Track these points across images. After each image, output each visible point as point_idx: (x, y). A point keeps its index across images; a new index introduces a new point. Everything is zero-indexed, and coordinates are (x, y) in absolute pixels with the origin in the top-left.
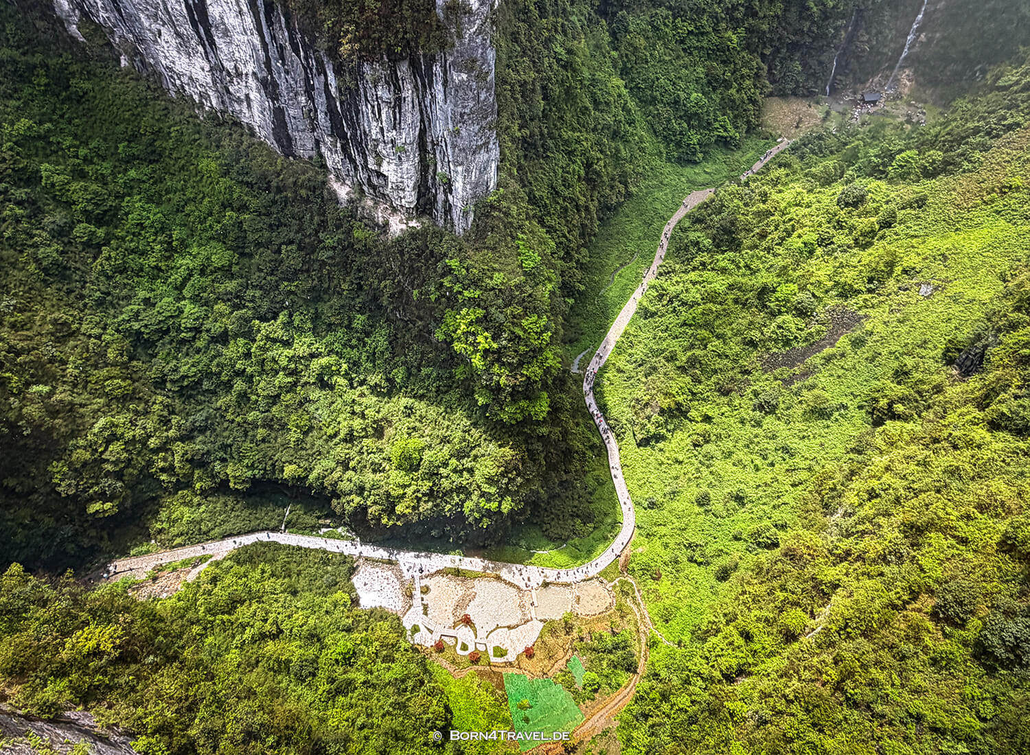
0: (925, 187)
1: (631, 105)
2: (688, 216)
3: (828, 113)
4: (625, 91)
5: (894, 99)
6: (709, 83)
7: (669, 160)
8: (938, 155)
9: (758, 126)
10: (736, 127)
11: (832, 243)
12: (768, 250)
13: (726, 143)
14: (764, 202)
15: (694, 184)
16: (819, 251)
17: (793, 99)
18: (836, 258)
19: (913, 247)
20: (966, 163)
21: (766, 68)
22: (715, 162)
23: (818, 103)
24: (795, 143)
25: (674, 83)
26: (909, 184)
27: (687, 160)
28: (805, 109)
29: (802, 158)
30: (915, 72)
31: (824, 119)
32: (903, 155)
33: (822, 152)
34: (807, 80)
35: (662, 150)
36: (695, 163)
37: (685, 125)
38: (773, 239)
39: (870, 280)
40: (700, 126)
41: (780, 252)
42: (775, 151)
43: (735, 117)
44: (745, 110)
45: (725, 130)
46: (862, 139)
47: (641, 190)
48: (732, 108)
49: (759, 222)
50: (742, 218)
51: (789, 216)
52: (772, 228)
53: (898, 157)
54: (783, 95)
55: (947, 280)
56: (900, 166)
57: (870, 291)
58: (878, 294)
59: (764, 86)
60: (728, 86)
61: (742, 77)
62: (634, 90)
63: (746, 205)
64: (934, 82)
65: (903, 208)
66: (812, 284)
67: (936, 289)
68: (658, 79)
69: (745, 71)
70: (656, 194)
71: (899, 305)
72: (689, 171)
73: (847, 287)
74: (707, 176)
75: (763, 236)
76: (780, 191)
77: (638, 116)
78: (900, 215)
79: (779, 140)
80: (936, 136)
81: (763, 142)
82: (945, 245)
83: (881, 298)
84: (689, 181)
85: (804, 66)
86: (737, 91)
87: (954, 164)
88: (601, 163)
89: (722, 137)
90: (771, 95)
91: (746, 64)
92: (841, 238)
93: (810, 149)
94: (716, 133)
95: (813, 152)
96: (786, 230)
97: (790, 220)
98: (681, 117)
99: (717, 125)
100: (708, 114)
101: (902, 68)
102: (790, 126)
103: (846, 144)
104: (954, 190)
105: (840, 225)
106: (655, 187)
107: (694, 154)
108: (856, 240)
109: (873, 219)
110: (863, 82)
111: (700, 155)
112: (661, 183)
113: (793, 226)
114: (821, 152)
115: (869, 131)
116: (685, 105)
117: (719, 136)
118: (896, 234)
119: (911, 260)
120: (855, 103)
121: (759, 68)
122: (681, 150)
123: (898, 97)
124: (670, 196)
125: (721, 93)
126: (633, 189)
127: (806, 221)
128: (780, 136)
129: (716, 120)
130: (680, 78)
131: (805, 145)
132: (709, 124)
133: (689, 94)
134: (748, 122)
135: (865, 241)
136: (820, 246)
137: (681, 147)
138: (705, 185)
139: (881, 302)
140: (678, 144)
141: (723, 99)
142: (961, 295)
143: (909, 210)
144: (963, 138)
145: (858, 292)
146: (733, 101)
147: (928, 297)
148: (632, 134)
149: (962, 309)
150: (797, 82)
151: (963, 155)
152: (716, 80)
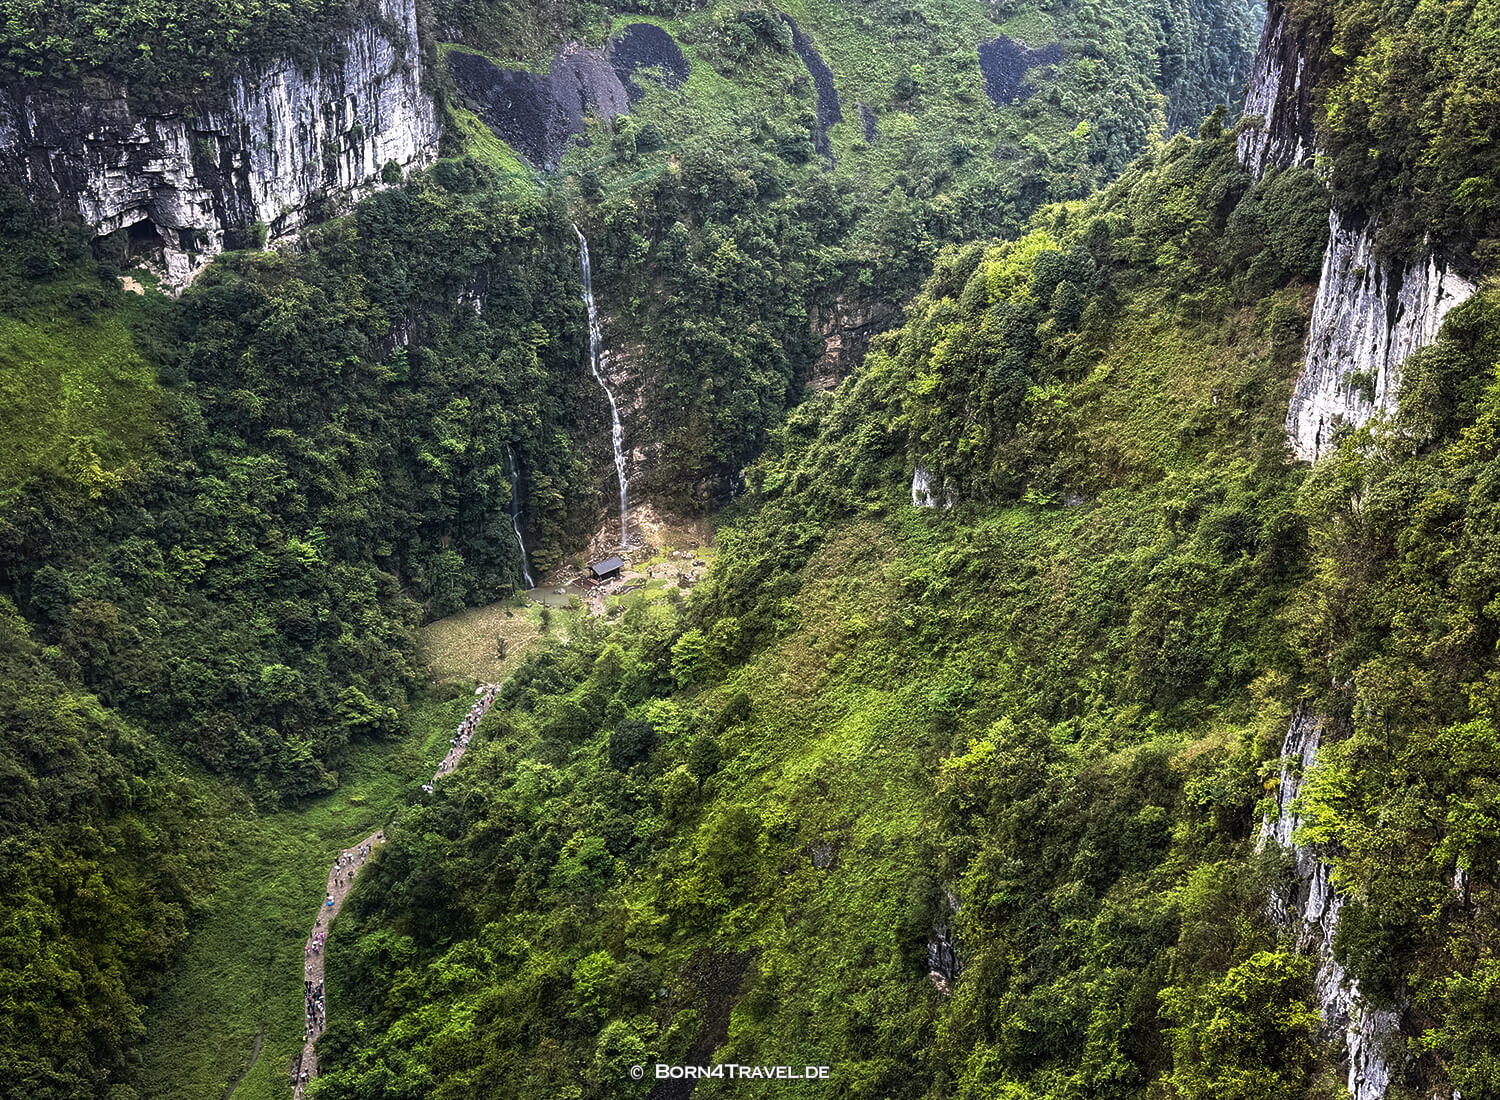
0: (739, 681)
1: (131, 733)
2: (349, 906)
3: (545, 616)
4: (101, 714)
5: (645, 557)
6: (292, 639)
7: (264, 810)
8: (731, 624)
9: (429, 679)
10: (383, 698)
11: (636, 840)
12: (530, 903)
13: (374, 734)
14: (484, 816)
15: (336, 837)
16: (620, 865)
17: (473, 614)
18: (655, 864)
19: (767, 789)
20: (779, 622)
21: (394, 578)
22: (369, 777)
23: (521, 605)
24: (507, 686)
25: (215, 664)
26: (714, 686)
27: (302, 794)
28: (502, 622)
29: (530, 707)
30: (654, 508)
31: (544, 628)
32: (682, 642)
33: (560, 685)
34: (483, 575)
35: (242, 796)
36: (324, 795)
37: (272, 732)
38: (528, 880)
39: (727, 878)
40: (305, 722)
41: (550, 899)
42: (477, 712)
43: (373, 680)
44: (387, 663)
45: (363, 711)
46: (618, 639)
47: (224, 897)
48: (357, 668)
49: (490, 858)
50: (451, 865)
51: (538, 824)
52: (518, 859)
53: (675, 649)
54: (446, 611)
55: (846, 824)
56: (685, 662)
57: (736, 900)
58: (753, 899)
59: (406, 610)
60: (330, 631)
61: (355, 607)
62: (130, 705)
63: (452, 836)
64: (693, 514)
65: (721, 730)
66: (631, 935)
67: (836, 846)
68: (174, 667)
69: (354, 596)
70: (263, 891)
71: (795, 903)
72: (320, 816)
73: (696, 912)
74: (363, 810)
75: (506, 882)
76: (509, 783)
77: (158, 751)
78: (721, 742)
79: (479, 691)
80: (716, 595)
81: (448, 707)
82: (812, 764)
83: (762, 905)
84: (325, 835)
85: (466, 554)
86: (357, 635)
87: (762, 629)
88: (97, 878)
89: (362, 725)
90: (430, 619)
91: (351, 584)
92: (649, 824)
93: (537, 686)
94: (344, 723)
95: (544, 690)
96: (543, 853)
97: (544, 829)
98: (257, 720)
99: (340, 708)
100: (311, 693)
101: (632, 507)
102: (488, 660)
103: (594, 657)
104: (783, 670)
106: (255, 874)
107: (316, 777)
108: (672, 816)
109: (681, 769)
110: (583, 548)
111: (331, 776)
112: (265, 862)
113: (552, 839)
114: (556, 685)
116: (255, 696)
117: (352, 727)
118: (731, 778)
119: (774, 814)
120: (584, 584)
121: (383, 584)
122: (283, 782)
123: (649, 552)
124: (295, 882)
125: (323, 650)
126: (204, 902)
128: (477, 683)
129: (334, 700)
130: (223, 650)
131: (526, 683)
132: (323, 712)
133: (256, 673)
134: (403, 681)
135: (686, 808)
136: (616, 855)
137: (281, 775)
138: (363, 829)
139: (765, 912)
140: (274, 773)
141: (332, 658)
142: (877, 839)
143: (731, 731)
145: (720, 910)
146: (356, 654)
147: (833, 867)
148: (158, 792)
150: (467, 584)
151: (765, 610)
152: (305, 630)
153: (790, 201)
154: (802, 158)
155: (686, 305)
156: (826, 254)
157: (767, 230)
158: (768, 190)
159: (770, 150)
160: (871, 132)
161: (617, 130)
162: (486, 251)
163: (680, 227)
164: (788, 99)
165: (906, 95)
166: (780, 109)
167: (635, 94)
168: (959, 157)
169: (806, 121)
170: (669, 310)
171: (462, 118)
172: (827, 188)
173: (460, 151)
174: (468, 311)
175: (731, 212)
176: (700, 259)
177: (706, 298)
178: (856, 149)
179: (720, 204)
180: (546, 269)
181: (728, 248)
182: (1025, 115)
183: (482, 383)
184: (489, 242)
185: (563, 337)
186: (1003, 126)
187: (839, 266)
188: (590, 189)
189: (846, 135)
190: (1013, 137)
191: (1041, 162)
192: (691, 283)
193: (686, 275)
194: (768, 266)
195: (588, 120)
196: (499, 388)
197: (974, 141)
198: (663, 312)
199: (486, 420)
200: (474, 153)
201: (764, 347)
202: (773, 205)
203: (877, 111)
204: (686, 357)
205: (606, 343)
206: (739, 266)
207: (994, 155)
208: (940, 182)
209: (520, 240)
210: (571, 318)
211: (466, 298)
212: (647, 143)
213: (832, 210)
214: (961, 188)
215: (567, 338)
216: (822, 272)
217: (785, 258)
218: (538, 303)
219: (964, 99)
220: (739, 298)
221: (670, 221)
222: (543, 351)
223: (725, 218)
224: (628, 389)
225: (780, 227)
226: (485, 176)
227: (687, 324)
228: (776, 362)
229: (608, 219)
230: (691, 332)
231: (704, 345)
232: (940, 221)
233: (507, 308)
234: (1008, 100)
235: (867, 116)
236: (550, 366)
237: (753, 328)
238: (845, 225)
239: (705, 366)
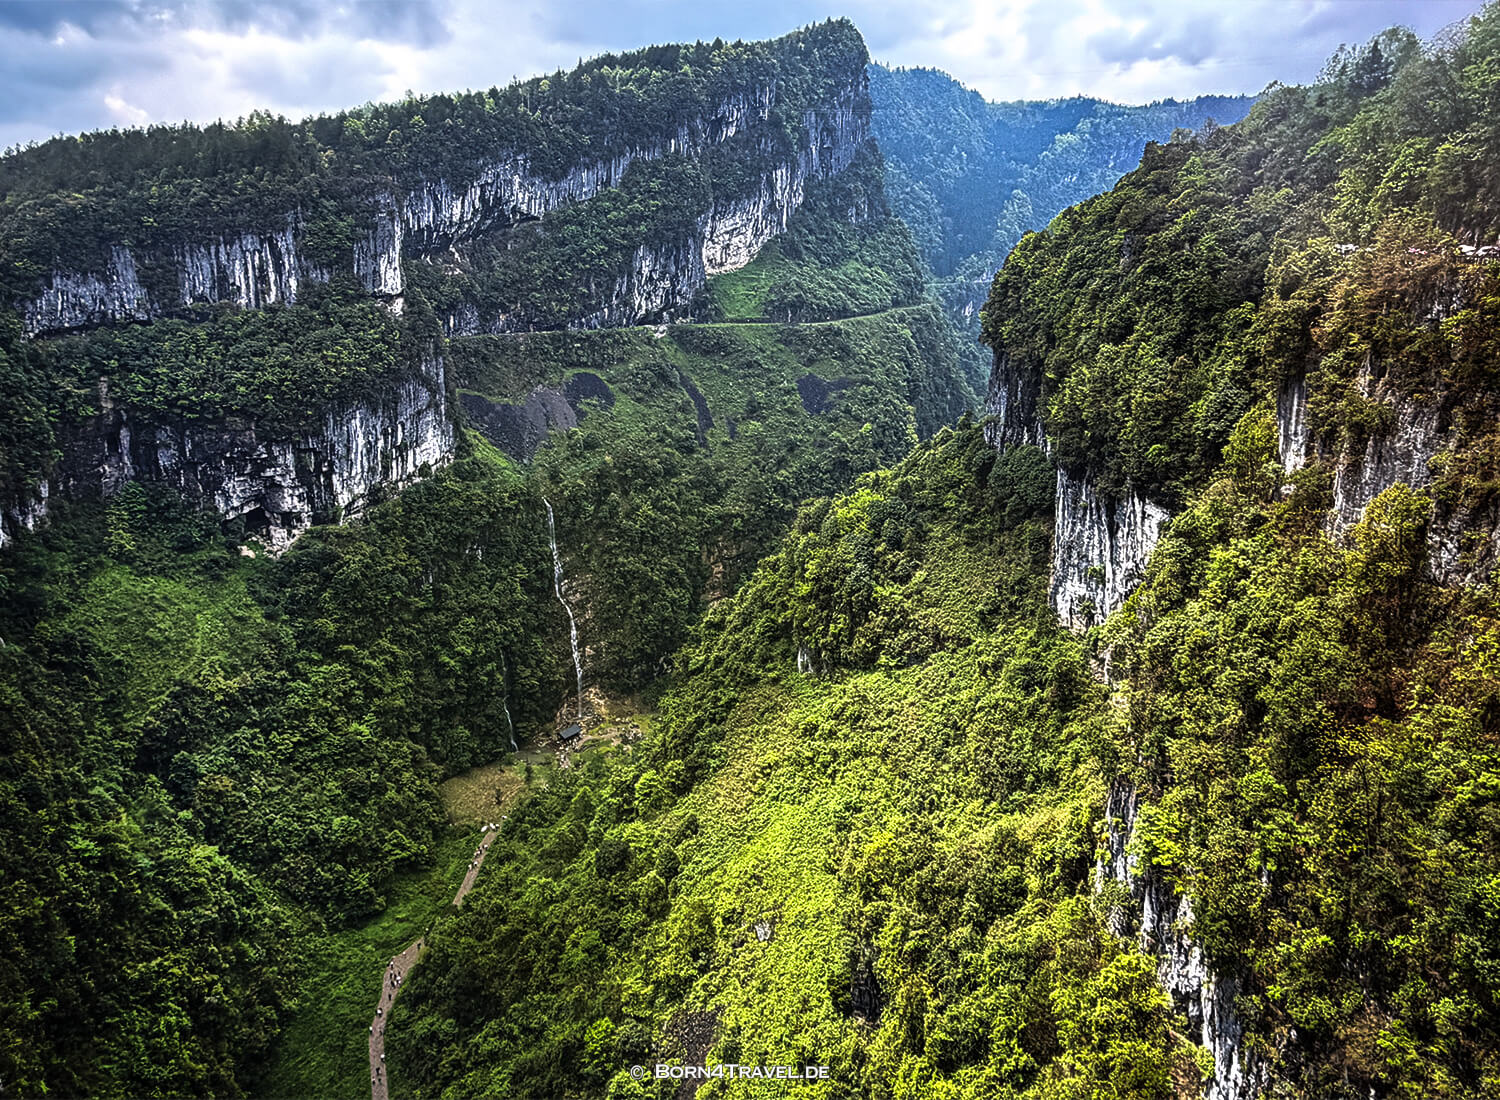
0: (684, 808)
1: (240, 874)
2: (400, 1001)
3: (529, 770)
4: (220, 860)
5: (596, 724)
6: (352, 797)
7: (333, 929)
8: (676, 764)
9: (447, 823)
10: (417, 838)
11: (622, 930)
12: (544, 986)
13: (412, 867)
14: (504, 922)
15: (388, 947)
16: (611, 951)
17: (476, 772)
18: (637, 949)
19: (717, 884)
20: (711, 761)
21: (422, 748)
22: (408, 900)
23: (510, 763)
24: (507, 823)
25: (300, 818)
26: (667, 811)
27: (361, 914)
28: (497, 777)
29: (524, 838)
30: (601, 688)
31: (529, 780)
32: (642, 780)
33: (546, 820)
34: (483, 743)
35: (317, 918)
36: (378, 915)
37: (339, 867)
38: (542, 968)
39: (695, 955)
40: (363, 859)
41: (560, 981)
42: (486, 842)
43: (410, 825)
44: (419, 811)
45: (404, 848)
46: (586, 783)
47: (305, 999)
48: (399, 817)
49: (511, 953)
50: (482, 960)
51: (547, 924)
52: (533, 952)
53: (637, 786)
54: (461, 772)
55: (777, 906)
56: (646, 795)
57: (703, 970)
58: (715, 968)
59: (430, 772)
60: (380, 790)
61: (396, 771)
62: (237, 855)
63: (480, 938)
64: (628, 691)
65: (678, 843)
66: (627, 1004)
67: (773, 923)
68: (271, 822)
69: (395, 763)
70: (335, 993)
71: (746, 969)
72: (372, 931)
73: (672, 982)
74: (406, 925)
75: (525, 971)
76: (518, 896)
77: (258, 887)
78: (679, 851)
79: (484, 829)
80: (663, 745)
81: (463, 841)
82: (748, 862)
83: (722, 972)
84: (378, 946)
85: (471, 728)
86: (398, 792)
87: (700, 767)
88: (219, 988)
89: (403, 859)
90: (445, 778)
91: (393, 754)
92: (631, 918)
93: (529, 822)
94: (391, 858)
95: (534, 824)
96: (553, 946)
97: (551, 928)
98: (329, 860)
99: (387, 847)
100: (367, 837)
101: (585, 688)
102: (489, 805)
103: (569, 798)
104: (718, 795)
105: (616, 903)
106: (328, 980)
107: (371, 901)
108: (647, 911)
109: (653, 874)
110: (552, 719)
111: (381, 900)
112: (336, 969)
113: (558, 934)
114: (543, 820)
115: (589, 770)
116: (328, 840)
117: (396, 861)
118: (689, 878)
119: (725, 902)
120: (554, 746)
121: (414, 753)
122: (347, 906)
123: (598, 720)
124: (358, 983)
125: (375, 804)
126: (292, 1004)
127: (571, 919)
128: (483, 824)
129: (383, 841)
130: (306, 807)
131: (521, 821)
132: (377, 850)
133: (329, 823)
134: (431, 824)
135: (658, 907)
136: (607, 943)
137: (346, 901)
138: (406, 939)
139: (724, 978)
140: (340, 899)
141: (381, 809)
142: (802, 915)
143: (686, 843)
144: (691, 735)
145: (690, 979)
146: (398, 806)
147: (771, 939)
148: (258, 918)
149: (815, 931)
150: (472, 750)
151: (701, 753)
152: (361, 790)
153: (685, 477)
154: (690, 450)
155: (619, 547)
156: (711, 510)
157: (671, 496)
158: (670, 472)
159: (669, 446)
160: (733, 433)
161: (570, 438)
162: (487, 518)
163: (614, 496)
164: (679, 415)
165: (753, 410)
166: (674, 421)
167: (581, 414)
168: (792, 447)
169: (692, 427)
170: (608, 551)
171: (470, 433)
172: (708, 468)
173: (469, 455)
174: (473, 558)
175: (648, 486)
176: (628, 516)
177: (633, 542)
178: (725, 444)
179: (640, 481)
180: (526, 528)
181: (646, 508)
182: (830, 421)
183: (483, 606)
184: (488, 512)
185: (537, 573)
186: (816, 427)
187: (720, 518)
188: (554, 477)
189: (719, 434)
190: (824, 434)
191: (843, 448)
192: (622, 533)
193: (618, 527)
194: (673, 519)
195: (552, 432)
196: (494, 609)
197: (800, 437)
198: (603, 552)
199: (486, 631)
200: (478, 455)
201: (673, 573)
202: (674, 480)
203: (737, 420)
204: (621, 581)
205: (566, 575)
206: (654, 520)
207: (813, 444)
208: (781, 463)
209: (509, 509)
210: (543, 559)
211: (471, 549)
212: (590, 445)
213: (712, 482)
214: (795, 466)
215: (540, 574)
216: (708, 522)
217: (683, 513)
218: (520, 550)
219: (790, 412)
220: (655, 541)
221: (607, 493)
222: (524, 583)
223: (643, 489)
224: (580, 606)
225: (679, 494)
226: (485, 470)
227: (621, 559)
228: (681, 582)
229: (566, 493)
230: (624, 565)
231: (633, 574)
232: (783, 487)
233: (499, 555)
234: (818, 412)
235: (729, 423)
236: (528, 593)
237: (665, 560)
238: (721, 492)
239: (634, 587)
